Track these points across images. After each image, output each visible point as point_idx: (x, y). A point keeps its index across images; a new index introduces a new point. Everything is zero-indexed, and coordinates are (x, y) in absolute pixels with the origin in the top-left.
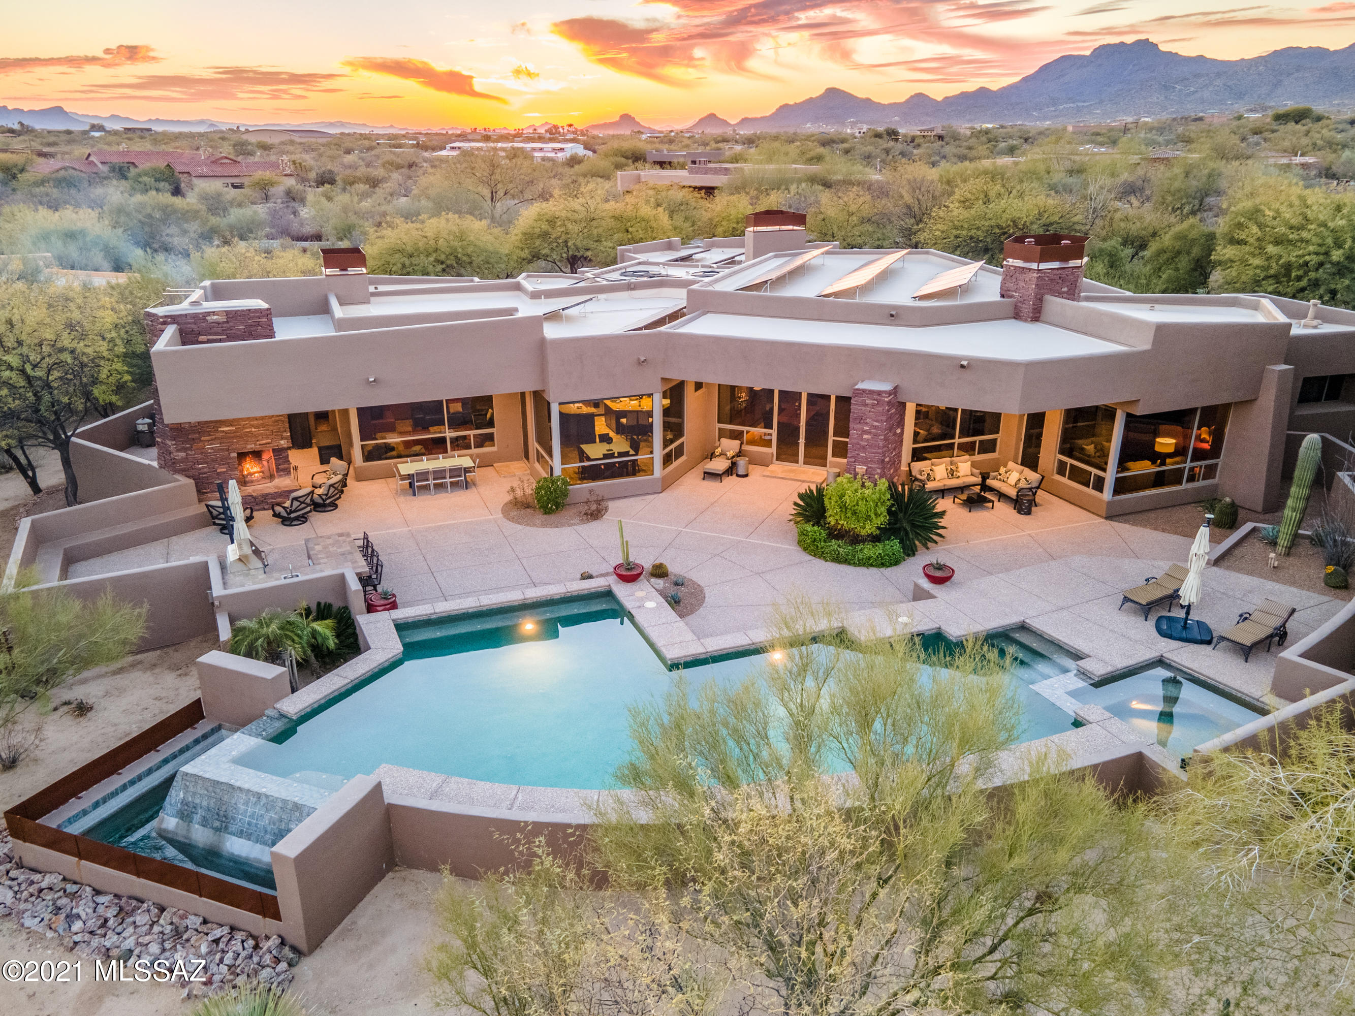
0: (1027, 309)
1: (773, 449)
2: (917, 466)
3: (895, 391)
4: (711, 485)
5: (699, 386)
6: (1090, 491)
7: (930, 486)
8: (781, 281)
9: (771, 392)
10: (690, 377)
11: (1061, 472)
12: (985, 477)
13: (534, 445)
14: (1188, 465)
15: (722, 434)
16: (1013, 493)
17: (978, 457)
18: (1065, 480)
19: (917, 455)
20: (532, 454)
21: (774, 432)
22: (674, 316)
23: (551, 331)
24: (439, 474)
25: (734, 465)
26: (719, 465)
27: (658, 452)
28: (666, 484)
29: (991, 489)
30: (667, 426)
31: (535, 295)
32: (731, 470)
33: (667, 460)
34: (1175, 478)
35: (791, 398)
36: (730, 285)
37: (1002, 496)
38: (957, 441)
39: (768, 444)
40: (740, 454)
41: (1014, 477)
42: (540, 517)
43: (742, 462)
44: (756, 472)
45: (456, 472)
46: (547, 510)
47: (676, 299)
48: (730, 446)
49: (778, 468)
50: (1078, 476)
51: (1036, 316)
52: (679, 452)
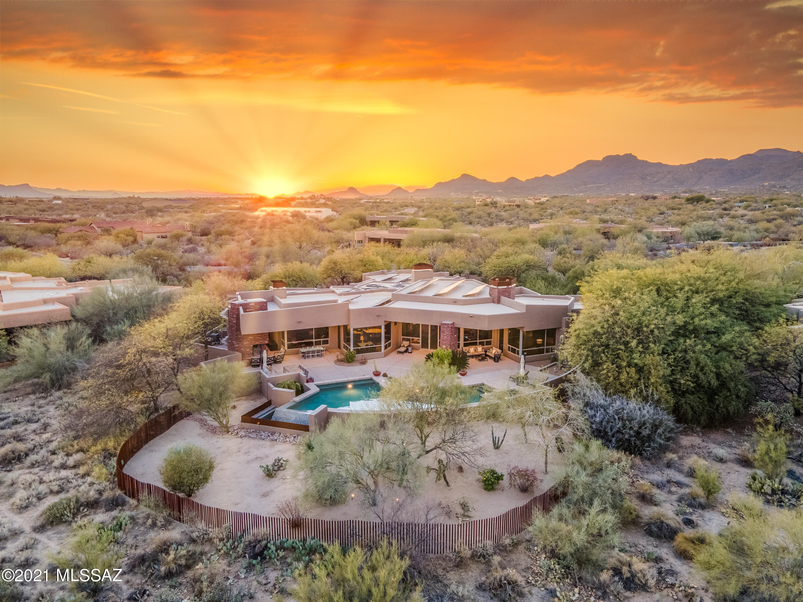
0: (496, 300)
1: (420, 344)
2: (464, 348)
3: (453, 324)
4: (400, 355)
5: (396, 323)
6: (516, 355)
7: (468, 354)
8: (422, 291)
9: (419, 325)
10: (393, 320)
11: (509, 350)
12: (486, 352)
13: (342, 343)
14: (545, 347)
15: (404, 339)
16: (493, 356)
17: (485, 346)
18: (510, 352)
19: (465, 345)
20: (342, 346)
21: (420, 339)
22: (388, 302)
23: (351, 307)
24: (313, 352)
25: (407, 349)
26: (402, 349)
27: (383, 345)
28: (386, 355)
29: (488, 356)
30: (386, 338)
31: (340, 295)
32: (406, 351)
33: (386, 347)
34: (541, 352)
35: (425, 326)
36: (405, 292)
37: (490, 357)
38: (478, 341)
39: (419, 343)
40: (409, 346)
41: (494, 351)
42: (346, 364)
43: (410, 349)
44: (415, 353)
45: (318, 351)
46: (349, 362)
47: (388, 296)
48: (406, 343)
49: (422, 350)
50: (513, 351)
51: (499, 302)
52: (390, 345)
